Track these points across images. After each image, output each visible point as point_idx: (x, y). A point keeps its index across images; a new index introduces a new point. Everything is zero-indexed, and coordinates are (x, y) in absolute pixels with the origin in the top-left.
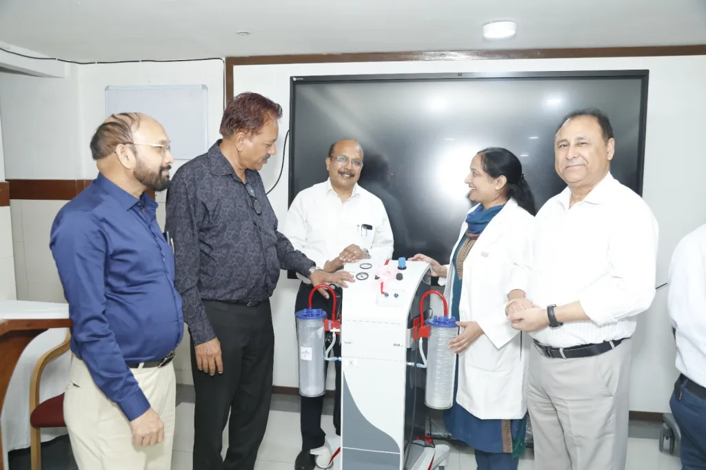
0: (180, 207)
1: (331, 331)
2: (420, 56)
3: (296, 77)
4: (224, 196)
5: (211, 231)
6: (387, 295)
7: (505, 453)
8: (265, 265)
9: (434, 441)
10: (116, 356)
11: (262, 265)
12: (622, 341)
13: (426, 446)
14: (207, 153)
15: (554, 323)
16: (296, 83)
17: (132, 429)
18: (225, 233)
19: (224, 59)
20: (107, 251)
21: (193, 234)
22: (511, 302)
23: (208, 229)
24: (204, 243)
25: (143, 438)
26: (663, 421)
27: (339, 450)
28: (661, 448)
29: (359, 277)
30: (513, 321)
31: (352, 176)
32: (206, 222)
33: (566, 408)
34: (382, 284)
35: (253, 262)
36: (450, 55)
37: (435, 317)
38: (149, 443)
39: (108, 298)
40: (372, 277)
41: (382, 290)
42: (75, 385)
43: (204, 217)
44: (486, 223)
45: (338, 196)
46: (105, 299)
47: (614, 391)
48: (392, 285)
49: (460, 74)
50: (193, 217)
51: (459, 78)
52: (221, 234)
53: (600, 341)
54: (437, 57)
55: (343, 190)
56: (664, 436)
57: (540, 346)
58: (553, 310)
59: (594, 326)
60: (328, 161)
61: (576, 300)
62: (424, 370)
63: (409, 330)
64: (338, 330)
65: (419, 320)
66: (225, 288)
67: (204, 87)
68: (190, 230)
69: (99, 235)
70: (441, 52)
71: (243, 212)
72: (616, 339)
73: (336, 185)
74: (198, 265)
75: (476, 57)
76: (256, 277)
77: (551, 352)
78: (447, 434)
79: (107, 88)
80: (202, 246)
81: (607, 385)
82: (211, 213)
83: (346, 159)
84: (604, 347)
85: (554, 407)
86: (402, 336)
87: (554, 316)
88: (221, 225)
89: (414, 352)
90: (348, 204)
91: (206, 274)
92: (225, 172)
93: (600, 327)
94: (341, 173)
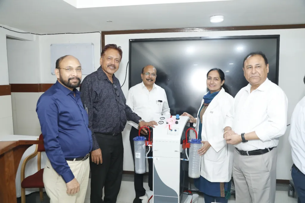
0: (86, 93)
1: (148, 146)
2: (183, 30)
3: (132, 39)
4: (104, 88)
5: (98, 103)
6: (171, 130)
7: (221, 197)
8: (120, 118)
9: (192, 193)
10: (62, 156)
11: (119, 117)
12: (273, 149)
13: (189, 195)
14: (97, 71)
15: (244, 140)
16: (132, 42)
17: (67, 186)
18: (104, 104)
19: (101, 32)
20: (58, 112)
21: (91, 104)
22: (225, 132)
23: (97, 102)
24: (95, 108)
25: (71, 190)
26: (289, 184)
27: (152, 196)
28: (289, 195)
29: (160, 123)
30: (227, 140)
31: (152, 80)
32: (96, 99)
33: (250, 176)
34: (169, 126)
35: (115, 116)
36: (196, 29)
37: (192, 139)
38: (74, 193)
39: (59, 131)
40: (165, 123)
41: (169, 128)
42: (48, 167)
43: (96, 97)
44: (212, 99)
45: (148, 89)
46: (58, 132)
47: (270, 169)
48: (174, 126)
49: (200, 37)
50: (91, 97)
51: (200, 39)
52: (102, 104)
53: (264, 148)
54: (191, 30)
55: (149, 86)
56: (290, 189)
57: (238, 150)
58: (243, 135)
59: (261, 142)
60: (142, 75)
61: (254, 131)
62: (188, 162)
63: (181, 145)
64: (151, 145)
65: (185, 141)
66: (104, 127)
67: (92, 44)
68: (89, 102)
69: (55, 105)
70: (192, 28)
71: (112, 95)
72: (271, 147)
73: (146, 85)
74: (92, 117)
75: (207, 30)
76: (116, 122)
77: (243, 153)
78: (197, 190)
79: (51, 45)
80: (94, 109)
81: (267, 167)
82: (98, 95)
83: (149, 73)
84: (266, 151)
85: (245, 177)
86: (178, 147)
87: (244, 138)
88: (103, 100)
89: (184, 154)
90: (151, 92)
91: (96, 121)
92: (104, 78)
93: (264, 142)
94: (148, 80)
